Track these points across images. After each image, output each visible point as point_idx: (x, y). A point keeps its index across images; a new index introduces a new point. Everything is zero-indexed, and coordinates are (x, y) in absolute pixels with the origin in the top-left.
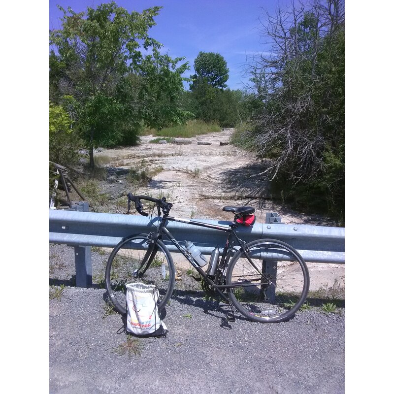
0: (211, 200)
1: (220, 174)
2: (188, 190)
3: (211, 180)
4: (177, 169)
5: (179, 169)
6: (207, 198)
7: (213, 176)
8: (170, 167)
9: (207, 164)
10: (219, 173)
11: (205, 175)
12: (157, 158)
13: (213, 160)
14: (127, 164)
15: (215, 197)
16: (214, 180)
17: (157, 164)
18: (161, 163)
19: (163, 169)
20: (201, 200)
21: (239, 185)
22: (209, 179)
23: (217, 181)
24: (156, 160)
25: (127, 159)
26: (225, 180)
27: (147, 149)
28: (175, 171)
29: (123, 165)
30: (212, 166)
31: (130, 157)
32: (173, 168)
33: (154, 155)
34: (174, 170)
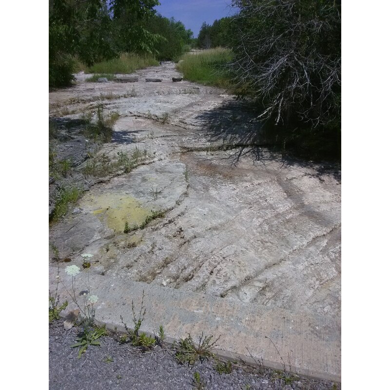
0: (195, 152)
1: (196, 118)
2: (165, 142)
3: (187, 127)
4: (136, 114)
5: (138, 114)
6: (190, 150)
7: (188, 121)
8: (126, 112)
9: (172, 106)
10: (194, 117)
11: (177, 120)
12: (106, 101)
13: (176, 100)
14: (73, 112)
15: (200, 148)
16: (191, 127)
17: (109, 109)
18: (114, 108)
19: (119, 115)
20: (183, 153)
21: (224, 131)
22: (183, 125)
23: (195, 128)
24: (107, 104)
25: (70, 104)
26: (205, 125)
27: (88, 90)
28: (134, 117)
29: (68, 114)
30: (180, 108)
31: (73, 102)
32: (131, 113)
33: (103, 98)
34: (132, 116)
